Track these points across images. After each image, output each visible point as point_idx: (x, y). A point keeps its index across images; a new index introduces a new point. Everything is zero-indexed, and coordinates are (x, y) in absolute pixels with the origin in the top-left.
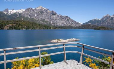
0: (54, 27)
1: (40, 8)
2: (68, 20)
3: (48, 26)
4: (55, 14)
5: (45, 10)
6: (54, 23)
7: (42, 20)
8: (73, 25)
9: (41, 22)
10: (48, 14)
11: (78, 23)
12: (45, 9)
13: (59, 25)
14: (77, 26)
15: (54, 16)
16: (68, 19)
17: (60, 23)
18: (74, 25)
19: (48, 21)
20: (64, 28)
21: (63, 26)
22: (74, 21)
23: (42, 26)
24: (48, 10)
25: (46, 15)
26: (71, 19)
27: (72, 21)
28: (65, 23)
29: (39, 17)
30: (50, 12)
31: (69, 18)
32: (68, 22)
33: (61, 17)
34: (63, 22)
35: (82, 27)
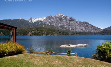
0: (72, 33)
1: (59, 15)
2: (87, 26)
3: (66, 32)
4: (73, 20)
5: (64, 17)
6: (73, 29)
7: (61, 27)
9: (60, 28)
10: (67, 20)
11: (99, 29)
12: (64, 16)
13: (77, 31)
14: (98, 31)
15: (73, 22)
16: (87, 24)
17: (79, 29)
18: (94, 30)
19: (67, 28)
20: (83, 34)
21: (82, 32)
22: (94, 27)
23: (60, 32)
24: (67, 16)
25: (65, 21)
26: (90, 25)
27: (92, 26)
28: (84, 29)
29: (59, 24)
30: (69, 18)
31: (89, 24)
32: (87, 28)
33: (80, 22)
34: (82, 28)
35: (104, 33)
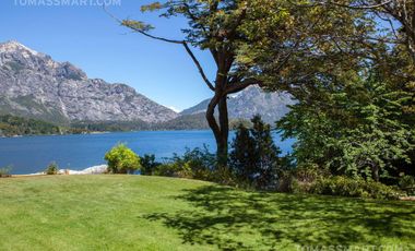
0: (73, 126)
1: (12, 47)
2: (128, 99)
3: (45, 124)
4: (77, 76)
5: (32, 58)
6: (74, 110)
7: (20, 99)
8: (149, 119)
9: (14, 105)
10: (47, 73)
11: (166, 110)
12: (34, 53)
13: (94, 119)
14: (163, 119)
15: (73, 84)
16: (130, 94)
17: (98, 111)
18: (152, 115)
19: (48, 104)
20: (114, 130)
21: (111, 123)
22: (152, 103)
23: (18, 122)
24: (48, 58)
25: (41, 78)
26: (139, 95)
27: (145, 101)
28: (119, 111)
29: (7, 87)
30: (56, 65)
31: (134, 92)
32: (128, 106)
33: (103, 86)
34: (110, 105)
35: (181, 123)
